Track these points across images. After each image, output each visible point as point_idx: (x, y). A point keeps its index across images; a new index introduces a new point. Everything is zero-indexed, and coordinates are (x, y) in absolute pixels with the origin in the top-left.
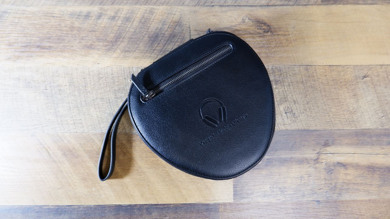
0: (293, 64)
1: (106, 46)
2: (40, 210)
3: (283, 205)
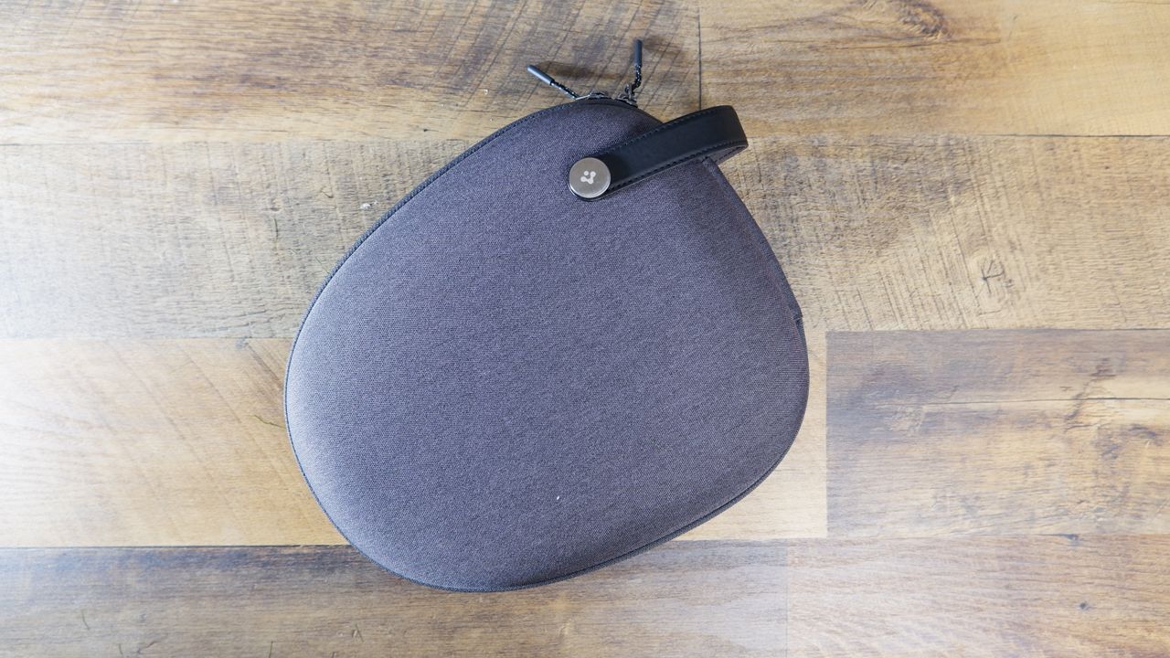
0: (1011, 131)
1: (446, 76)
2: (272, 559)
3: (970, 547)
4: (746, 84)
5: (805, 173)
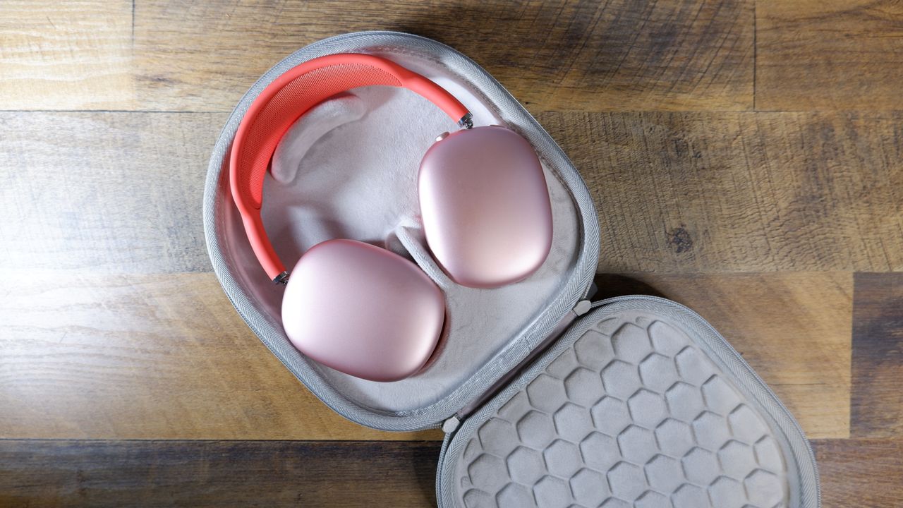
1: (544, 58)
4: (794, 66)
5: (839, 141)
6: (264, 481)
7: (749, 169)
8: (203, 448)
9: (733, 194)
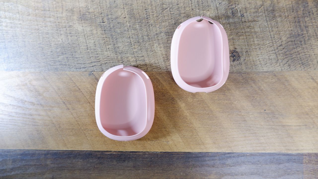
2: (102, 156)
5: (311, 8)
6: (37, 169)
7: (267, 22)
8: (9, 153)
9: (260, 34)
